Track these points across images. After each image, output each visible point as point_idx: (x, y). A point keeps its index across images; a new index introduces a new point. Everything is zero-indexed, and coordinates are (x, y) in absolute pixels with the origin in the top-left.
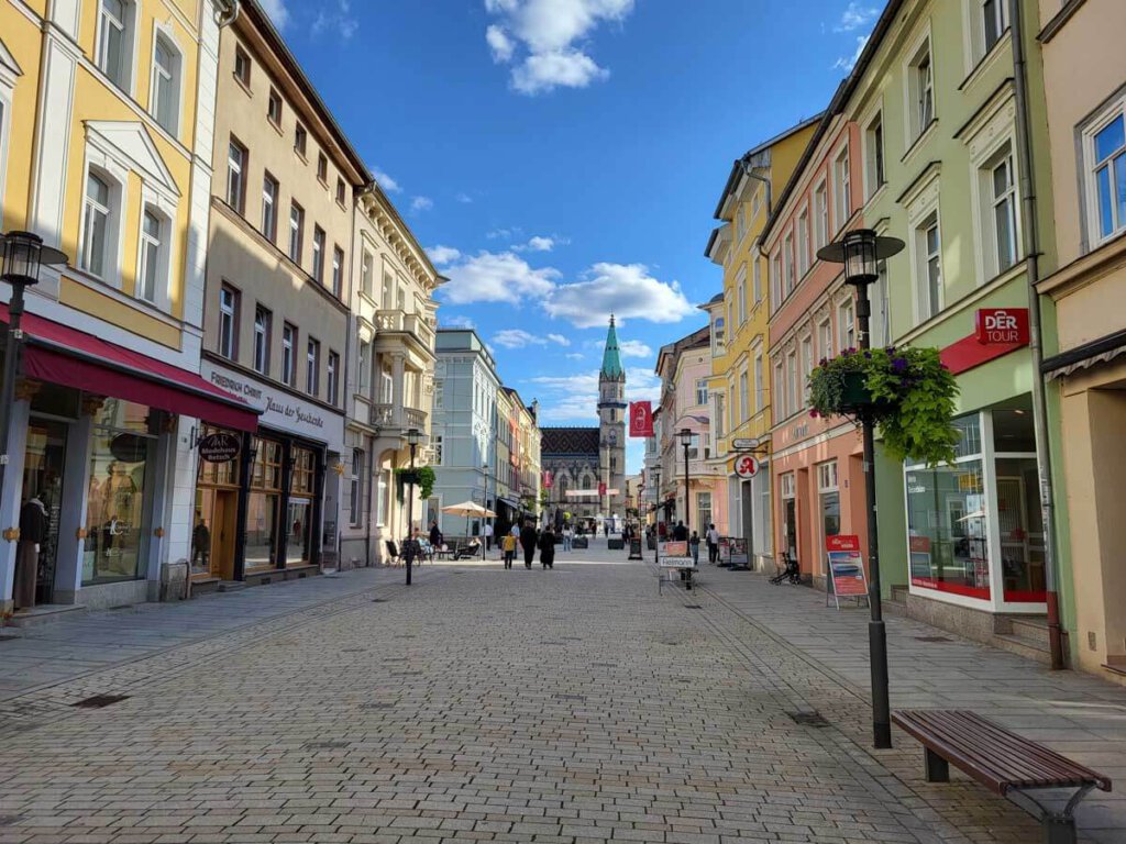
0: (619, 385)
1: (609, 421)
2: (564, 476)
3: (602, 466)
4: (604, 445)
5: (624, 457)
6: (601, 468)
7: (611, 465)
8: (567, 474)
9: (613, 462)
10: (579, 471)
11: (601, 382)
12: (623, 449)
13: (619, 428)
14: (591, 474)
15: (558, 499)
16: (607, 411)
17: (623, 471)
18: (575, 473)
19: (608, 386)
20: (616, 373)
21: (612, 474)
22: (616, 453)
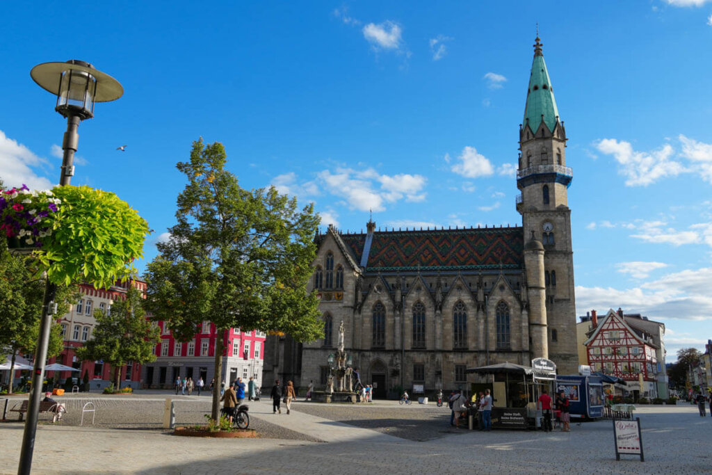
0: (556, 145)
1: (539, 204)
2: (460, 304)
3: (531, 283)
4: (533, 247)
5: (570, 269)
6: (528, 288)
7: (547, 283)
8: (467, 299)
9: (551, 277)
10: (488, 294)
11: (522, 143)
12: (568, 254)
13: (560, 218)
14: (510, 299)
15: (450, 346)
16: (536, 189)
17: (572, 293)
18: (481, 297)
19: (534, 147)
20: (549, 124)
21: (550, 300)
22: (557, 263)
